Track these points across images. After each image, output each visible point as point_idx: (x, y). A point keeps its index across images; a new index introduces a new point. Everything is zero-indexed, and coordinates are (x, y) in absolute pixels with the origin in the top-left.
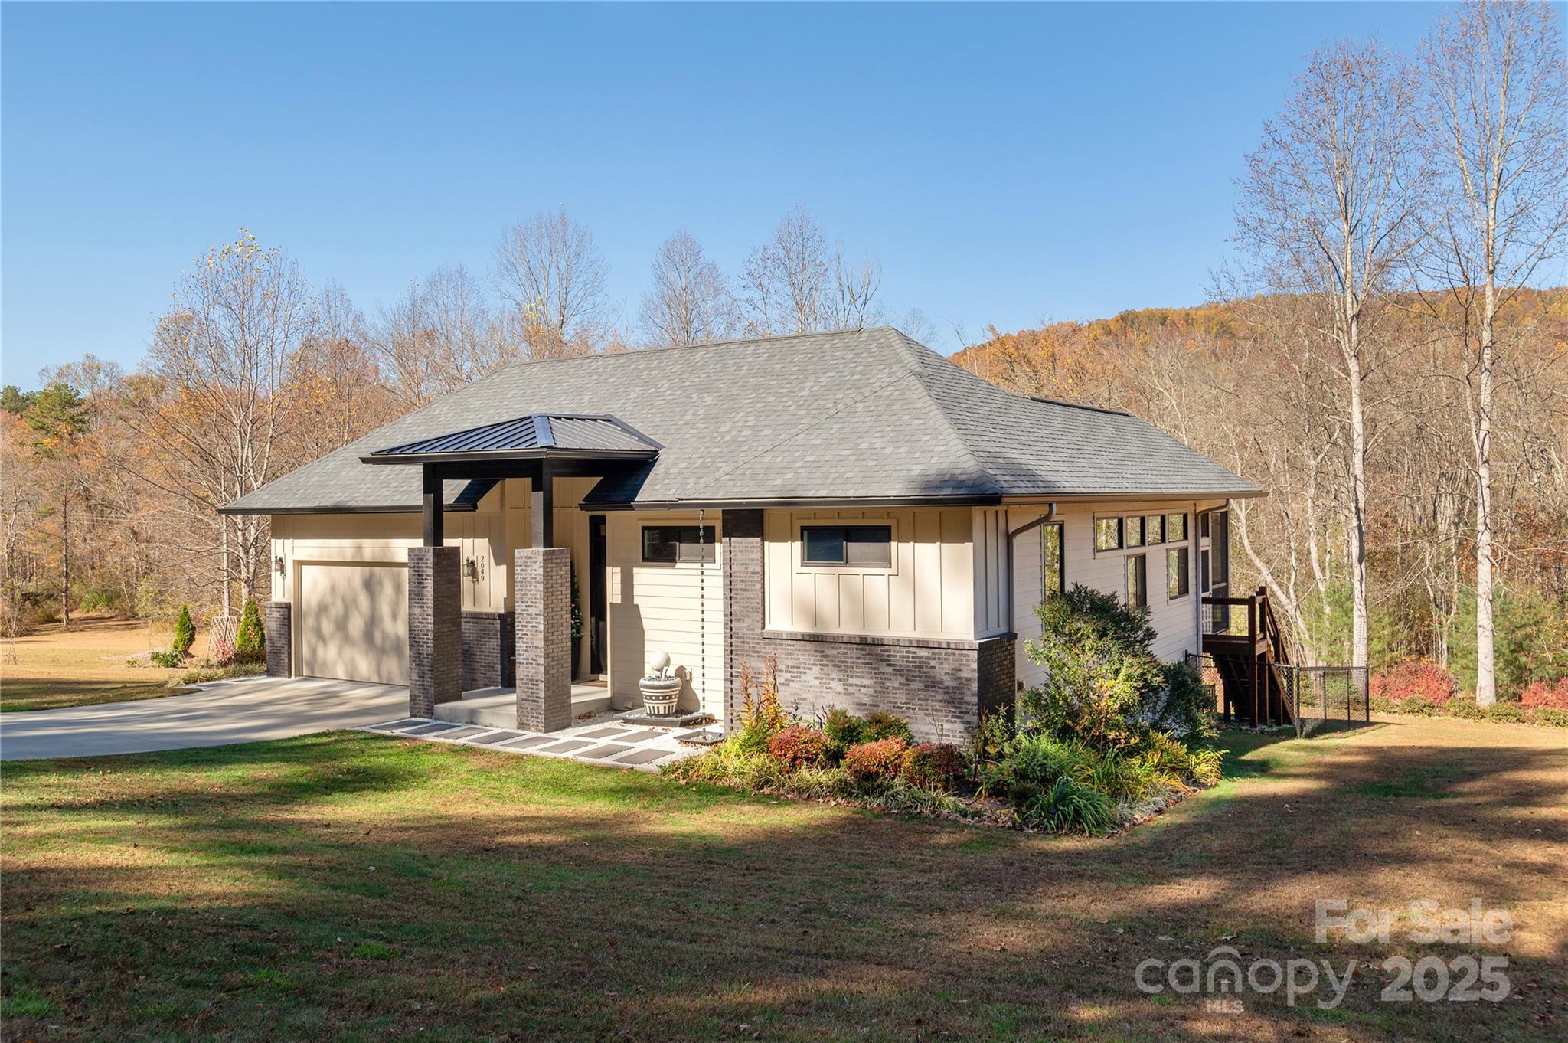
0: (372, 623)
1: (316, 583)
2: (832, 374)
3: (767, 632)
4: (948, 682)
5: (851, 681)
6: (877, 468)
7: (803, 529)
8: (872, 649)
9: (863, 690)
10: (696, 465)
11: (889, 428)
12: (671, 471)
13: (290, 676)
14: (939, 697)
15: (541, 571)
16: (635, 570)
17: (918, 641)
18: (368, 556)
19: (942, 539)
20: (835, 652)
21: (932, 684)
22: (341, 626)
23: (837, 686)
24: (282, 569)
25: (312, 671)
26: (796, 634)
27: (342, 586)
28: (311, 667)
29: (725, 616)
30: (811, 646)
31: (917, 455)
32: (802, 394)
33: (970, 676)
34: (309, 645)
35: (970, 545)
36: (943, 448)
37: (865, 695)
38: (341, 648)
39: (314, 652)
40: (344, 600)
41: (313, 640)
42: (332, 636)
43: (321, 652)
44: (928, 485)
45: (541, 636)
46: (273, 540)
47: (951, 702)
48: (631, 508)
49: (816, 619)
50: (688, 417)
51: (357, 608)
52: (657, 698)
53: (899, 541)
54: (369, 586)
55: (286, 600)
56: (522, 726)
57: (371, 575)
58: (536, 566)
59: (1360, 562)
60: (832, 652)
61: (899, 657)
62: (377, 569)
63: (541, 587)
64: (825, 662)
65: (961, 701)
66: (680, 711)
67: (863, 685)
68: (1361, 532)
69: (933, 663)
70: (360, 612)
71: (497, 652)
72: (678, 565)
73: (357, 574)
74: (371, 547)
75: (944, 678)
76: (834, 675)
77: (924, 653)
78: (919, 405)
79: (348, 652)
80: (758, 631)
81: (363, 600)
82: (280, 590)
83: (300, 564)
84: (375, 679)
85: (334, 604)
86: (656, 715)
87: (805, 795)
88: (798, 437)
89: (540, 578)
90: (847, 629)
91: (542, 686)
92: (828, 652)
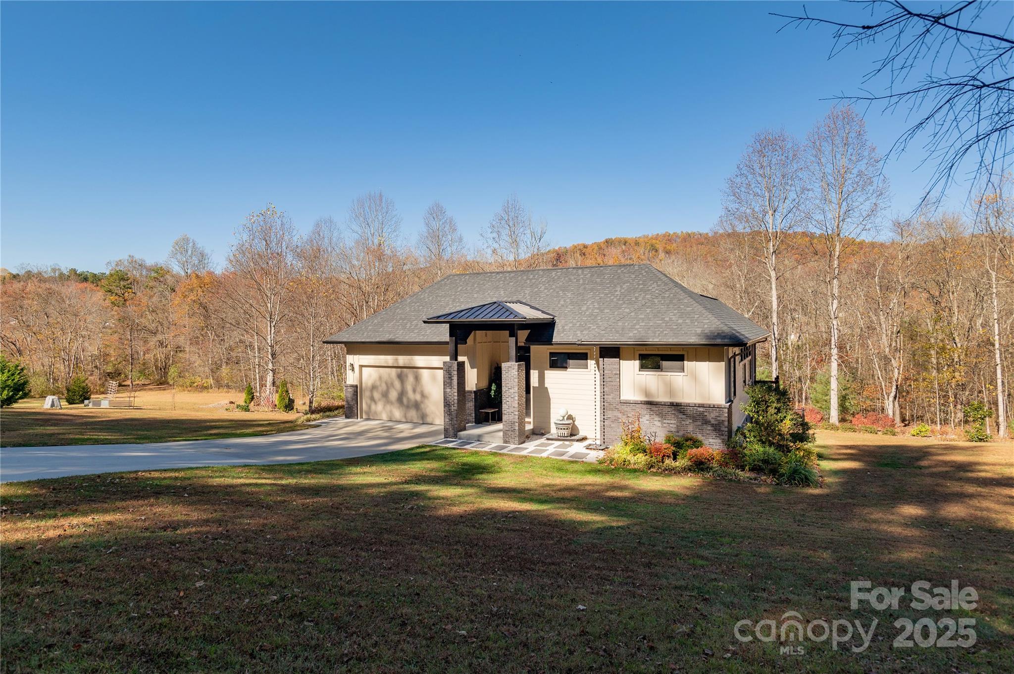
0: (402, 394)
1: (370, 376)
2: (628, 285)
3: (623, 400)
4: (713, 422)
5: (665, 421)
6: (679, 329)
7: (640, 355)
8: (678, 408)
9: (671, 425)
10: (577, 325)
11: (676, 311)
12: (565, 328)
13: (357, 418)
14: (709, 428)
15: (517, 373)
16: (546, 372)
17: (699, 404)
18: (401, 363)
19: (710, 361)
20: (657, 409)
21: (706, 422)
22: (385, 395)
23: (659, 424)
24: (353, 370)
25: (369, 416)
26: (637, 401)
27: (385, 377)
28: (368, 413)
29: (601, 393)
30: (645, 406)
31: (696, 324)
32: (616, 293)
33: (724, 419)
34: (367, 403)
35: (724, 363)
36: (708, 321)
37: (673, 427)
38: (384, 405)
39: (369, 407)
40: (386, 384)
41: (369, 401)
42: (379, 400)
43: (373, 407)
44: (708, 337)
45: (517, 402)
46: (347, 356)
47: (715, 430)
48: (552, 344)
49: (647, 394)
50: (562, 302)
51: (393, 387)
52: (564, 429)
53: (688, 361)
54: (400, 377)
55: (356, 384)
56: (505, 442)
57: (401, 372)
58: (514, 371)
59: (776, 361)
60: (654, 409)
61: (689, 411)
62: (405, 370)
63: (516, 380)
64: (652, 413)
65: (719, 430)
66: (572, 435)
67: (672, 423)
68: (776, 348)
69: (706, 414)
70: (395, 389)
71: (473, 408)
72: (568, 370)
73: (394, 372)
74: (402, 360)
75: (711, 420)
76: (656, 419)
77: (701, 409)
78: (686, 301)
79: (388, 407)
80: (618, 399)
81: (397, 384)
82: (351, 379)
83: (361, 366)
84: (404, 420)
85: (380, 385)
86: (561, 437)
87: (673, 472)
88: (631, 314)
89: (516, 376)
90: (663, 398)
91: (517, 424)
92: (653, 409)
